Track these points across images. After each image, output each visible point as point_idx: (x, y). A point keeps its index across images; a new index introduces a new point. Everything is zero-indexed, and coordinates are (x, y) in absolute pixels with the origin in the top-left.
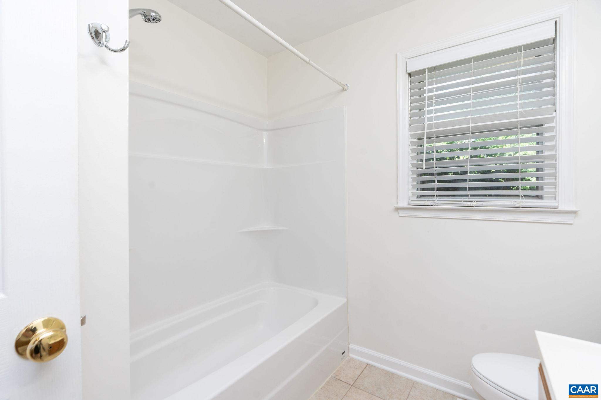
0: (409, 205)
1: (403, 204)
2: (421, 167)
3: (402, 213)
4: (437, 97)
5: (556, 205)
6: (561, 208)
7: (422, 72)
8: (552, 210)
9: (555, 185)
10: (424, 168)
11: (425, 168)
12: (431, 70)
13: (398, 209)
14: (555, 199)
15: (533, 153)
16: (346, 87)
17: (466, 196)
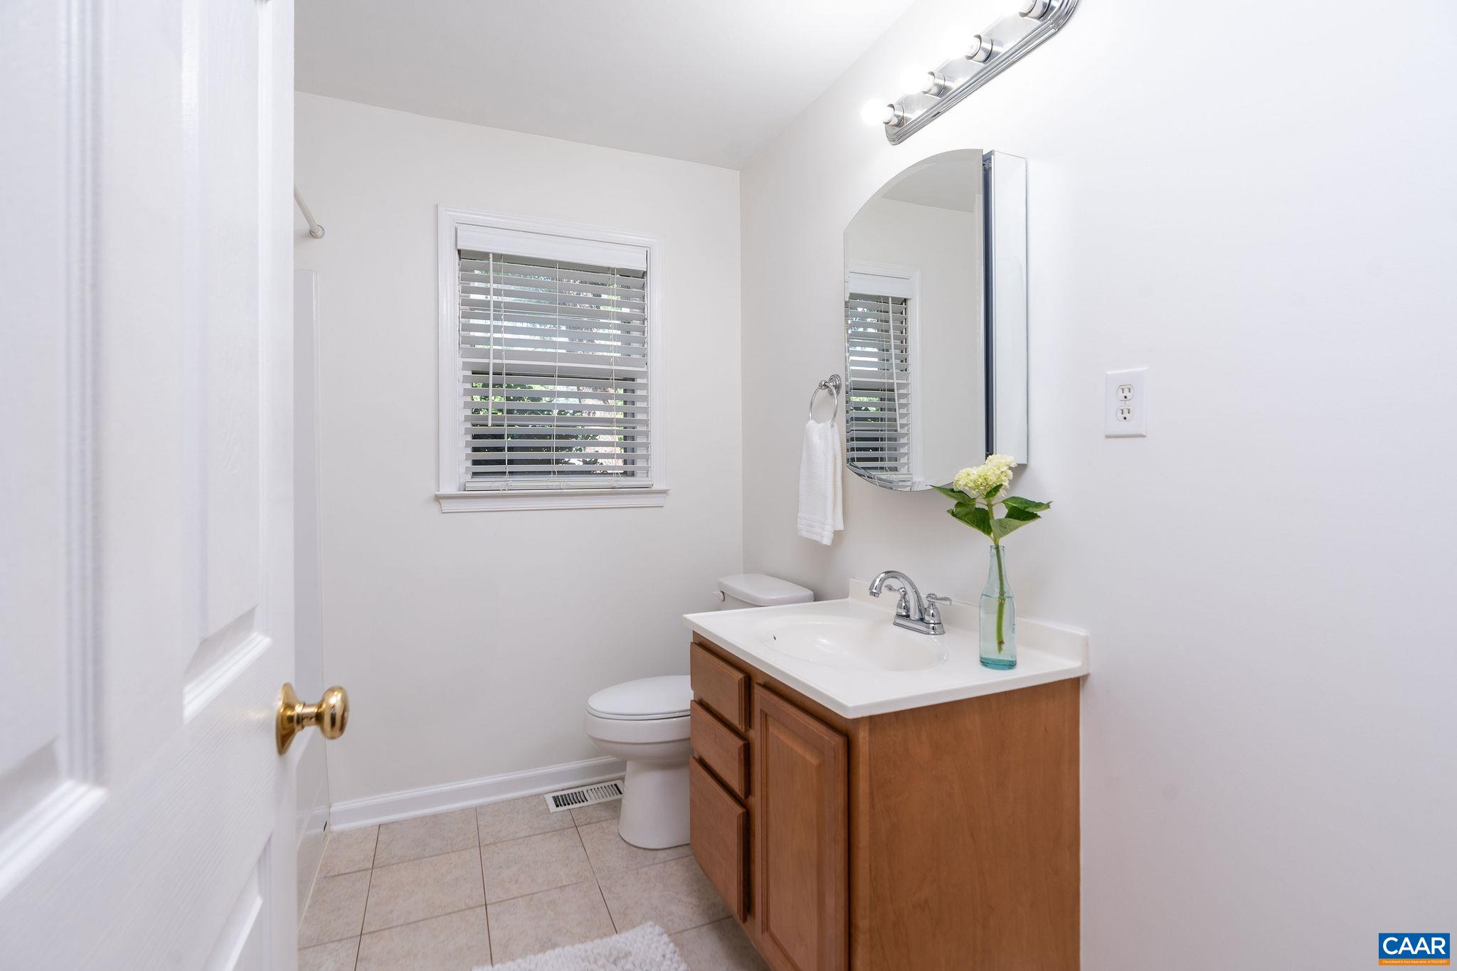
0: (465, 490)
1: (448, 488)
2: (484, 422)
3: (447, 506)
4: (508, 305)
5: (650, 483)
6: (656, 487)
7: (485, 256)
8: (646, 490)
9: (647, 458)
10: (490, 425)
11: (493, 425)
12: (498, 257)
13: (438, 498)
14: (647, 477)
15: (620, 416)
16: (320, 233)
17: (549, 473)
